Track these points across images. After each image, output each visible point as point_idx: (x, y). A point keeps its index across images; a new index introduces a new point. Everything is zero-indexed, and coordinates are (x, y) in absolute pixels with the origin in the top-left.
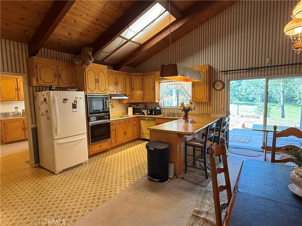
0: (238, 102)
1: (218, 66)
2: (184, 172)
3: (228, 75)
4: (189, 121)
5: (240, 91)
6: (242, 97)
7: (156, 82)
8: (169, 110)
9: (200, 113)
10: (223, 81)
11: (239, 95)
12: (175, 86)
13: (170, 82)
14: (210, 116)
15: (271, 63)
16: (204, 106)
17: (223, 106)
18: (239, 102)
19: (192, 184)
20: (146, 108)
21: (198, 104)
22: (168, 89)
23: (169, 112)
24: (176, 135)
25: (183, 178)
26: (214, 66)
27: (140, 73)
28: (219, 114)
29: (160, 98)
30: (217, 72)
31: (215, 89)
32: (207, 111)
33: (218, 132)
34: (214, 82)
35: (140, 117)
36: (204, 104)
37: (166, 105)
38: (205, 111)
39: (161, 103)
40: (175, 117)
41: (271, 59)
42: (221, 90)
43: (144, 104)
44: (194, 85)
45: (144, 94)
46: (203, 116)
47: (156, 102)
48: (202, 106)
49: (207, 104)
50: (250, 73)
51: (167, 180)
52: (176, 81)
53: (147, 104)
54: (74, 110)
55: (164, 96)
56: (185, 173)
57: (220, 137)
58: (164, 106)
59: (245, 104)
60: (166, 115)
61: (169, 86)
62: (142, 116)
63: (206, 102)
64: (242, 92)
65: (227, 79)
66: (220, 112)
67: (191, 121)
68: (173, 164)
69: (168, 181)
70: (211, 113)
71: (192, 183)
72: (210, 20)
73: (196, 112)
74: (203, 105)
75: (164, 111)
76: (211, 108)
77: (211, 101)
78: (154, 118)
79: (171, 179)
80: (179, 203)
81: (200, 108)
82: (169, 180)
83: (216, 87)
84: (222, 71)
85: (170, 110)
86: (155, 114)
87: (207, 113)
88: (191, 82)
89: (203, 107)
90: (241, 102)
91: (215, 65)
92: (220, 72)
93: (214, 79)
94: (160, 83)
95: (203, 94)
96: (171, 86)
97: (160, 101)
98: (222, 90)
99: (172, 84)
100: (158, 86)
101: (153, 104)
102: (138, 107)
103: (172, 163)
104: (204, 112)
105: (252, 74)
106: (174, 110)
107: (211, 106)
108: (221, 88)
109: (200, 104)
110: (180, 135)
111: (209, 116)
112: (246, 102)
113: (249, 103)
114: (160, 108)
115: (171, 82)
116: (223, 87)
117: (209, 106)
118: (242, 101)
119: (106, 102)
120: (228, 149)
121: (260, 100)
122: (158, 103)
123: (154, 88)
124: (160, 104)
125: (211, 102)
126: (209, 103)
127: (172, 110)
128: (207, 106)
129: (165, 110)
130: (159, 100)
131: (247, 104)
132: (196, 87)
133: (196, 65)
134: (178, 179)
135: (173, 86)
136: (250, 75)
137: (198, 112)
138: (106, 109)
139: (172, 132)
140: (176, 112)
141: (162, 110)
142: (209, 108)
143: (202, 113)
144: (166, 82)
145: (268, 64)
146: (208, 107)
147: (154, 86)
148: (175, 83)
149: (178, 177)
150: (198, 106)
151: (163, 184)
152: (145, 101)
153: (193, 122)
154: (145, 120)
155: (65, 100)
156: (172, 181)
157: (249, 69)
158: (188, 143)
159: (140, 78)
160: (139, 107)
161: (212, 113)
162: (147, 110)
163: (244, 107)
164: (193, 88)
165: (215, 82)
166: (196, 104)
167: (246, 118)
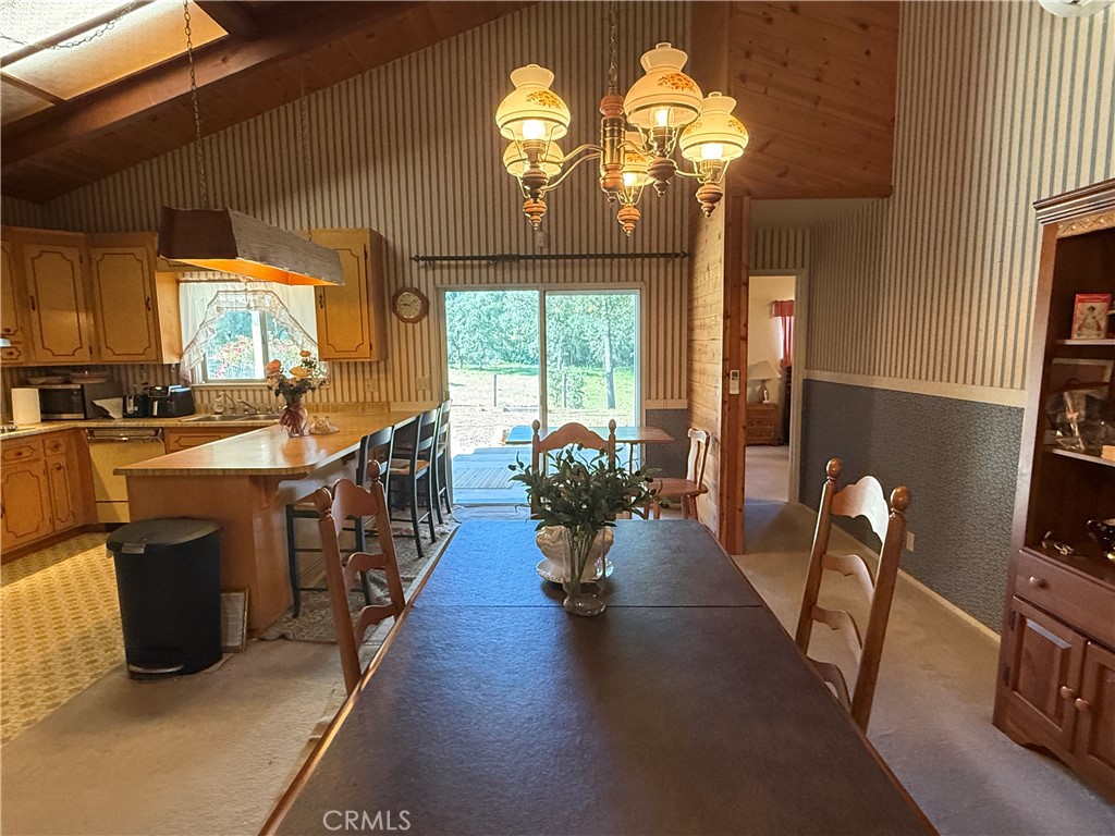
0: (502, 366)
1: (404, 241)
2: (290, 615)
3: (438, 272)
4: (306, 432)
5: (504, 329)
6: (512, 349)
7: (158, 276)
8: (228, 393)
9: (354, 399)
10: (423, 291)
11: (504, 342)
12: (250, 297)
13: (228, 283)
14: (389, 411)
15: (549, 247)
16: (367, 376)
17: (427, 376)
18: (505, 366)
19: (319, 646)
20: (116, 389)
21: (345, 369)
22: (219, 309)
23: (229, 401)
24: (246, 482)
25: (283, 637)
26: (390, 239)
27: (74, 231)
28: (417, 400)
29: (184, 346)
30: (403, 260)
31: (401, 318)
32: (376, 394)
33: (409, 461)
34: (393, 293)
35: (84, 429)
36: (367, 369)
37: (217, 375)
38: (372, 393)
39: (191, 363)
40: (258, 419)
41: (549, 236)
42: (417, 320)
43: (107, 373)
44: (321, 298)
45: (101, 330)
46: (364, 410)
47: (166, 362)
48: (360, 376)
49: (374, 367)
50: (499, 272)
51: (220, 659)
52: (250, 281)
53: (123, 374)
55: (202, 338)
56: (296, 616)
57: (417, 477)
58: (205, 377)
59: (520, 370)
60: (216, 413)
61: (222, 298)
62: (93, 424)
63: (370, 363)
64: (512, 334)
65: (434, 284)
66: (420, 393)
67: (314, 431)
68: (241, 595)
69: (222, 662)
70: (391, 399)
71: (319, 643)
72: (368, 73)
73: (339, 400)
74: (364, 372)
75: (206, 401)
76: (390, 384)
77: (387, 358)
78: (156, 430)
79: (236, 650)
80: (262, 723)
81: (353, 383)
82: (226, 657)
83: (403, 312)
84: (417, 256)
85: (236, 394)
86: (163, 414)
87: (376, 399)
88: (313, 287)
89: (363, 377)
90: (509, 366)
91: (394, 236)
92: (411, 258)
93: (392, 281)
94: (178, 282)
95: (357, 334)
96: (232, 298)
97: (186, 357)
98: (421, 320)
99: (238, 289)
100: (173, 296)
101: (152, 373)
102: (73, 387)
103: (238, 590)
104: (369, 395)
105: (503, 274)
106: (251, 393)
107: (390, 376)
108: (417, 313)
109: (352, 369)
110: (262, 480)
111: (386, 410)
112: (523, 366)
113: (532, 367)
114: (188, 389)
115: (232, 281)
116: (425, 311)
117: (382, 375)
118: (511, 361)
120: (449, 512)
121: (559, 359)
122: (178, 365)
123: (151, 305)
124: (186, 368)
125: (390, 361)
126: (382, 364)
127: (243, 394)
128: (375, 377)
129: (213, 394)
130: (181, 356)
131: (528, 370)
132: (332, 309)
133: (320, 225)
134: (264, 645)
135: (241, 298)
136: (499, 278)
137: (347, 400)
139: (227, 473)
140: (259, 401)
141: (197, 394)
142: (383, 383)
143: (361, 399)
144: (209, 281)
145: (541, 248)
146: (379, 380)
147: (148, 294)
148: (250, 287)
149: (265, 636)
150: (345, 376)
151: (199, 678)
152: (108, 357)
153: (321, 433)
154: (112, 441)
156: (240, 657)
157: (494, 258)
158: (301, 509)
159: (73, 254)
160: (79, 387)
161: (395, 400)
162: (120, 400)
163: (520, 382)
164: (322, 311)
165: (398, 293)
166: (337, 370)
167: (517, 414)
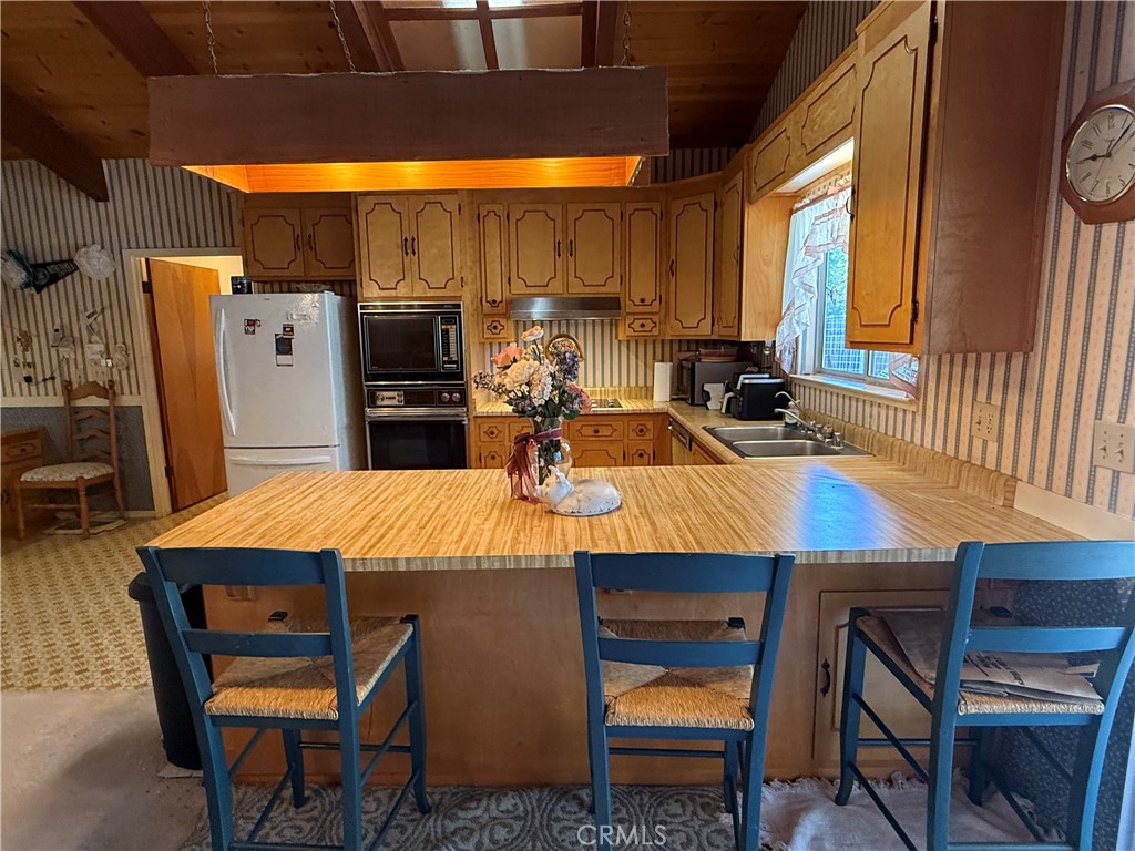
16: (982, 395)
21: (946, 370)
29: (783, 311)
32: (993, 449)
36: (984, 375)
38: (985, 442)
44: (854, 195)
47: (744, 338)
54: (283, 359)
70: (1023, 472)
74: (976, 382)
77: (1032, 346)
87: (991, 462)
89: (974, 399)
95: (895, 279)
104: (977, 452)
107: (1029, 404)
111: (1000, 502)
114: (778, 380)
117: (1013, 398)
119: (445, 332)
123: (739, 255)
126: (1018, 362)
128: (997, 398)
138: (445, 362)
142: (1011, 420)
146: (1003, 410)
147: (739, 242)
150: (944, 386)
155: (252, 323)
159: (707, 201)
161: (1031, 478)
